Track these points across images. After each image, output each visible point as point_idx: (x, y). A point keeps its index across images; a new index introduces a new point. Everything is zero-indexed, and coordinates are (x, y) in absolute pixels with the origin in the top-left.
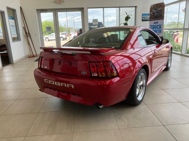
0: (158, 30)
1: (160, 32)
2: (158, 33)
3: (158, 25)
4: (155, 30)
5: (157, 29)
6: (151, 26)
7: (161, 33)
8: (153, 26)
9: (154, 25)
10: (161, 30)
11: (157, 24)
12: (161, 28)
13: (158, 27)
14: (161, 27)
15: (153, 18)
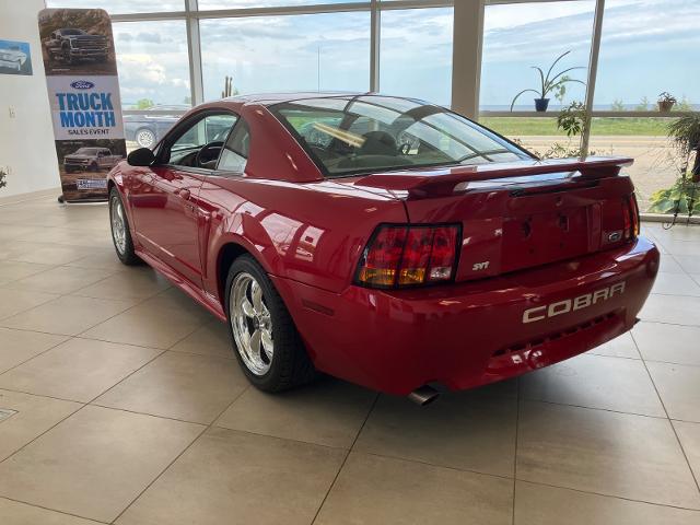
0: (100, 114)
1: (111, 120)
2: (101, 125)
3: (94, 95)
4: (83, 112)
5: (90, 110)
6: (60, 96)
7: (113, 124)
8: (69, 96)
9: (76, 92)
10: (112, 114)
11: (89, 92)
12: (111, 108)
13: (98, 102)
14: (108, 101)
15: (62, 64)
